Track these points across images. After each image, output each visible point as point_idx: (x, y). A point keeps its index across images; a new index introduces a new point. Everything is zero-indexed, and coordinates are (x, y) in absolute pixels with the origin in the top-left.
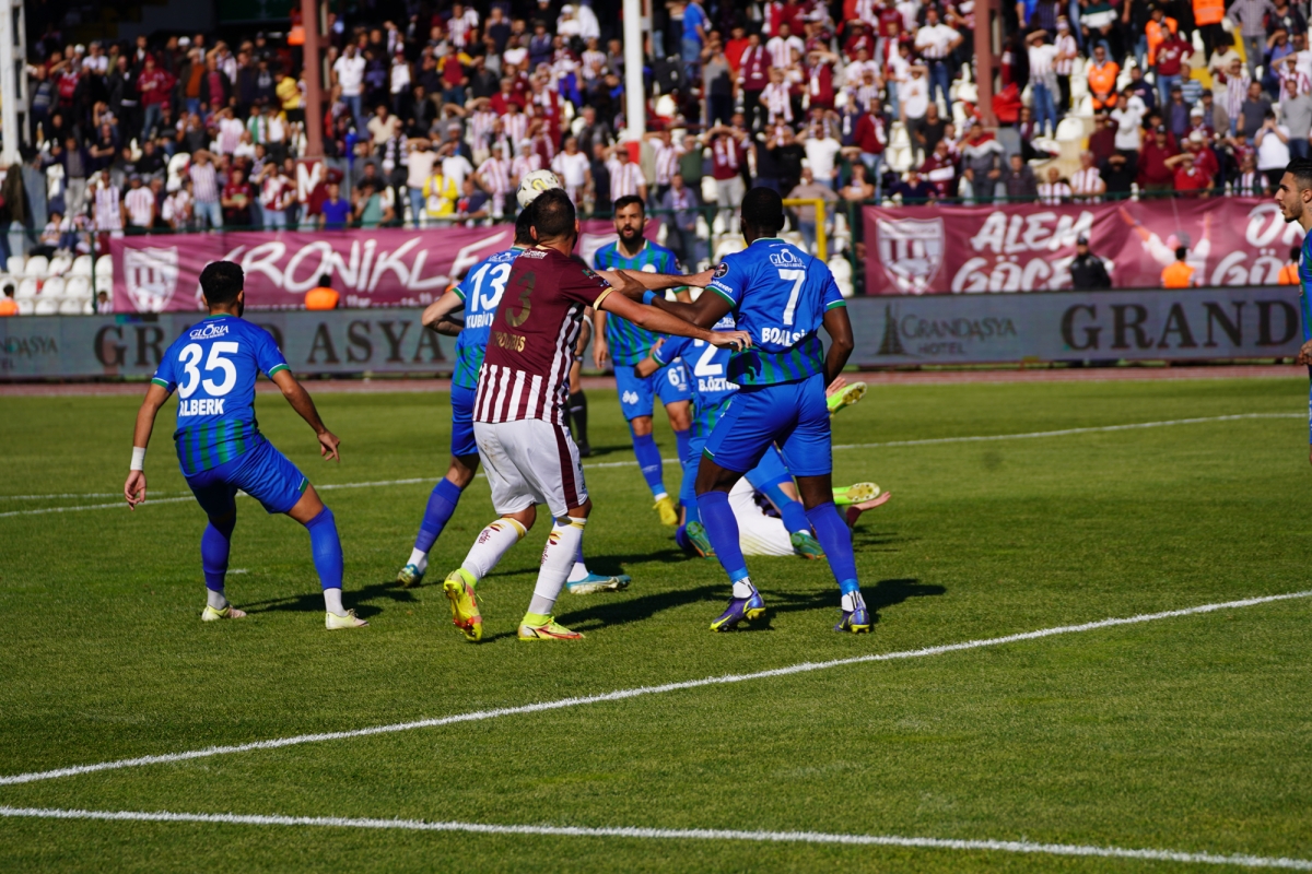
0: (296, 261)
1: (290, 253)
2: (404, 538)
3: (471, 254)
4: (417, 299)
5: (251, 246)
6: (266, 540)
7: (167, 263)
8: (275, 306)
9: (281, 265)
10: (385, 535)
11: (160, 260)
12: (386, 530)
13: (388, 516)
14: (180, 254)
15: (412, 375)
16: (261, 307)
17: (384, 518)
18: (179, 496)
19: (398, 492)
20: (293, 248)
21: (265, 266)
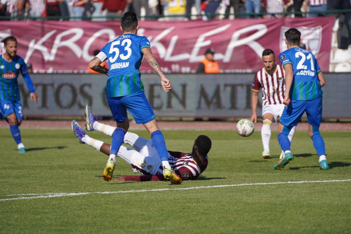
0: (90, 41)
1: (86, 36)
2: (156, 229)
3: (207, 39)
4: (170, 68)
5: (60, 31)
6: (62, 228)
8: (76, 71)
9: (80, 43)
10: (143, 227)
12: (144, 223)
13: (145, 213)
15: (164, 119)
16: (66, 71)
17: (143, 215)
18: (6, 198)
19: (153, 198)
20: (88, 33)
21: (70, 43)
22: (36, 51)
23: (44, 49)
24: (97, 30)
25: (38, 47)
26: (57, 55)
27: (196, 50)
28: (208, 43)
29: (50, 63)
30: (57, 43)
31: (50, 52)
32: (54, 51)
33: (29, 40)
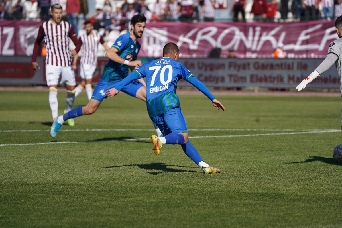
0: (222, 36)
1: (219, 32)
3: (307, 34)
5: (201, 29)
7: (162, 35)
9: (215, 37)
11: (159, 33)
14: (169, 31)
20: (221, 30)
21: (208, 37)
22: (185, 43)
23: (189, 41)
24: (225, 28)
25: (186, 40)
26: (199, 46)
27: (299, 42)
28: (308, 37)
29: (194, 51)
30: (199, 37)
31: (194, 43)
32: (197, 42)
33: (179, 35)
